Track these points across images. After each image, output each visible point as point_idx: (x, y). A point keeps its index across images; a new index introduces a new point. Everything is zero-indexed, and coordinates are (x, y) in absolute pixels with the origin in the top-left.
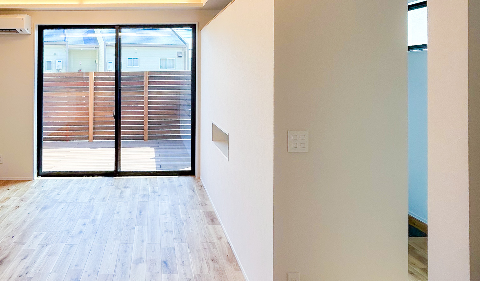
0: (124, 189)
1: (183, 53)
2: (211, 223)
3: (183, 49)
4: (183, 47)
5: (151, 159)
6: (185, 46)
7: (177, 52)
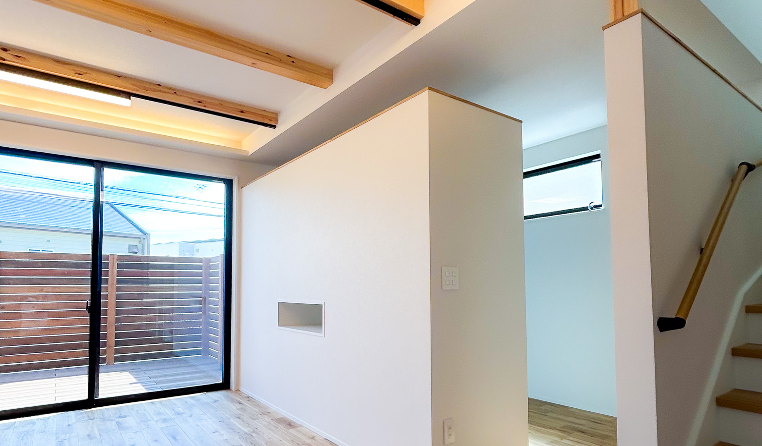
0: (120, 420)
1: (140, 246)
2: (290, 427)
3: (140, 241)
4: (140, 238)
5: (131, 384)
6: (144, 236)
7: (129, 245)
